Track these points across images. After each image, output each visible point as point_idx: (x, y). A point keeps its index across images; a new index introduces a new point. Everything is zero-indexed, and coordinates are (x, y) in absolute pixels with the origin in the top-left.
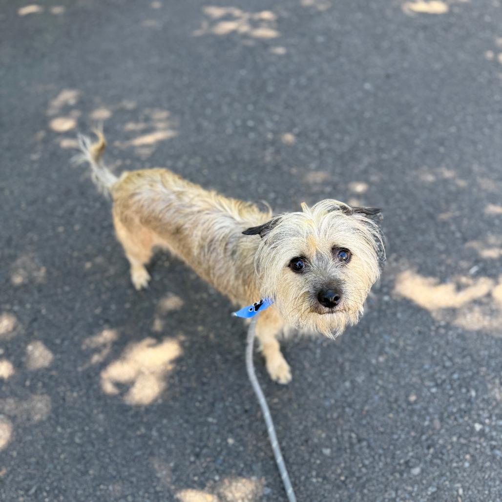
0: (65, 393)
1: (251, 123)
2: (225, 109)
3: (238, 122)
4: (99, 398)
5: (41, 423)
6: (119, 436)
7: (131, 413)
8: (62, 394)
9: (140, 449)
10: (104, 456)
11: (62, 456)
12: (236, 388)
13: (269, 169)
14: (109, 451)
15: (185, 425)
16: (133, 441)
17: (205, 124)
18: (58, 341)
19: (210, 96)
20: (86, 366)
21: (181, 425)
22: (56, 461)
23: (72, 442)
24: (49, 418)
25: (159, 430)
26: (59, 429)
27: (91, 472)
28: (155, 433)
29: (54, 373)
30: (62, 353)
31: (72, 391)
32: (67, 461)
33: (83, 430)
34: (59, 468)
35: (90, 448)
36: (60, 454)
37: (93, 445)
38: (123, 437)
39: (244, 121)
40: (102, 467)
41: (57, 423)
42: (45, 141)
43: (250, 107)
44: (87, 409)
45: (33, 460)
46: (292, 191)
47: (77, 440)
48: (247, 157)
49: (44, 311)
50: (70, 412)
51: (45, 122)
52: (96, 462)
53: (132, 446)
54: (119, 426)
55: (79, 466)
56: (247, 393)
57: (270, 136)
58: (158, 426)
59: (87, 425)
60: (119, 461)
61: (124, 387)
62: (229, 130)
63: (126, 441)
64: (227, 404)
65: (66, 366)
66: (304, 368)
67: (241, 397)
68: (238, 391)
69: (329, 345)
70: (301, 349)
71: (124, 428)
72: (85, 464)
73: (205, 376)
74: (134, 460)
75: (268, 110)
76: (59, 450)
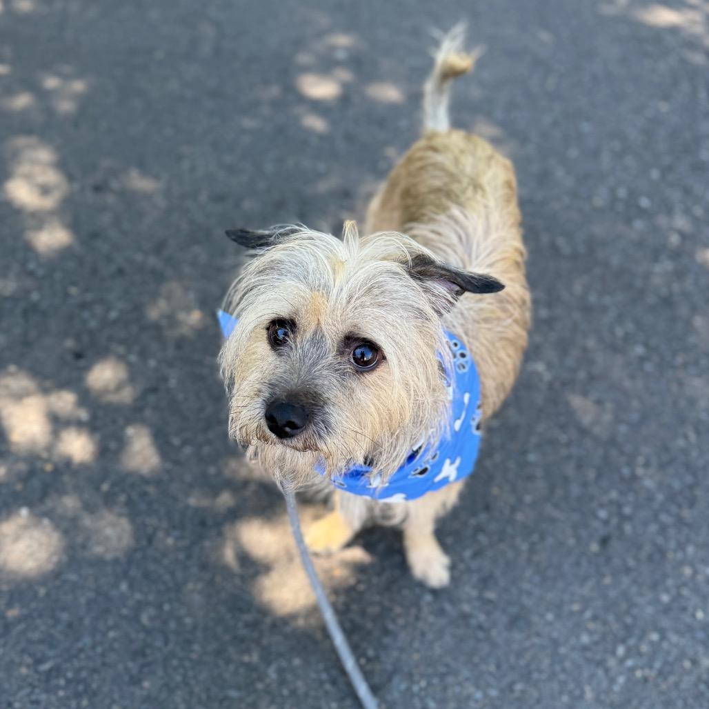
0: (156, 529)
1: (644, 202)
2: (606, 160)
3: (622, 193)
4: (204, 567)
5: (99, 562)
6: (213, 646)
7: (248, 617)
8: (150, 530)
9: (239, 688)
10: (175, 669)
11: (112, 634)
12: (442, 669)
13: (651, 299)
14: (187, 664)
15: (328, 687)
16: (232, 667)
17: (560, 173)
18: (176, 441)
19: (586, 127)
20: (205, 503)
21: (321, 683)
22: (98, 637)
23: (135, 619)
24: (116, 561)
25: (281, 671)
26: (124, 587)
27: (146, 684)
28: (272, 673)
29: (151, 490)
30: (177, 462)
31: (168, 534)
32: (116, 645)
33: (159, 607)
34: (99, 650)
35: (159, 643)
36: (110, 629)
37: (166, 642)
38: (219, 653)
39: (633, 194)
40: (166, 685)
41: (125, 574)
42: (276, 104)
43: (655, 174)
44: (179, 575)
45: (65, 616)
46: (680, 360)
47: (145, 619)
48: (616, 261)
49: (173, 383)
50: (152, 567)
51: (286, 74)
52: (160, 672)
53: (227, 676)
54: (219, 630)
55: (130, 665)
56: (457, 689)
57: (674, 239)
58: (284, 664)
59: (170, 601)
60: (197, 689)
61: (253, 567)
62: (600, 201)
63: (221, 663)
64: (415, 688)
65: (174, 488)
66: (581, 696)
67: (445, 689)
68: (442, 676)
69: (645, 680)
70: (589, 661)
71: (227, 637)
72: (143, 666)
73: (394, 621)
74: (221, 701)
75: (687, 191)
76: (111, 622)
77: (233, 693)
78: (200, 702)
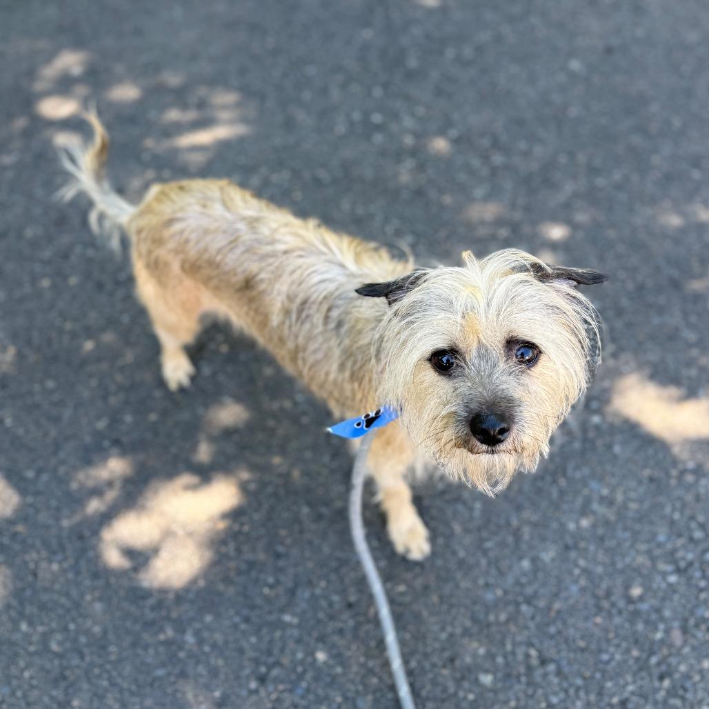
0: (37, 563)
2: (335, 93)
3: (357, 116)
4: (95, 575)
6: (128, 640)
7: (151, 601)
8: (32, 565)
9: (163, 665)
10: (99, 676)
11: (27, 674)
12: (334, 564)
14: (108, 667)
15: (243, 626)
16: (151, 651)
17: (301, 116)
18: (30, 474)
20: (77, 518)
21: (236, 626)
22: (15, 682)
23: (46, 648)
25: (197, 633)
26: (24, 627)
27: (76, 703)
28: (190, 639)
29: (20, 528)
30: (37, 493)
31: (50, 562)
32: (35, 682)
33: (66, 629)
34: (19, 694)
35: (76, 661)
36: (22, 671)
37: (82, 657)
38: (134, 645)
40: (95, 694)
41: (22, 615)
44: (74, 593)
47: (54, 647)
49: (8, 422)
50: (45, 597)
51: (28, 102)
52: (85, 686)
53: (149, 660)
54: (128, 624)
55: (54, 693)
56: (352, 575)
58: (197, 625)
59: (73, 620)
60: (125, 685)
61: (139, 557)
63: (140, 651)
64: (318, 591)
65: (43, 517)
66: (453, 534)
67: (342, 581)
68: (337, 570)
70: (447, 502)
71: (138, 627)
72: (66, 689)
73: (282, 543)
74: (151, 685)
76: (22, 664)
77: (160, 672)
78: (132, 694)
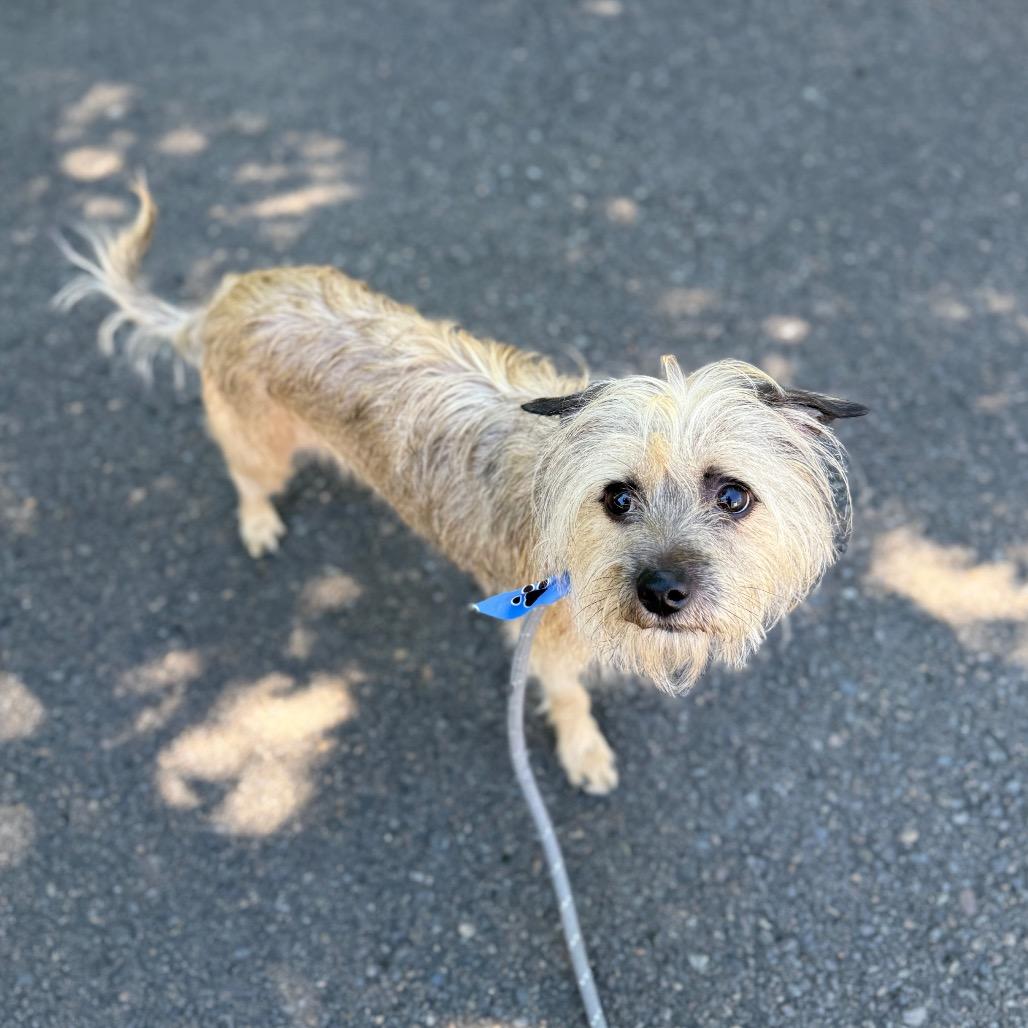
0: (68, 800)
1: (534, 173)
2: (476, 139)
3: (506, 170)
4: (150, 818)
6: (197, 908)
7: (228, 854)
8: (61, 804)
9: (246, 944)
10: (157, 959)
11: (56, 957)
12: (483, 800)
13: (576, 280)
14: (169, 946)
15: (356, 889)
16: (229, 924)
17: (428, 171)
18: (57, 676)
19: (441, 107)
20: (124, 737)
21: (346, 888)
22: (39, 967)
23: (81, 922)
24: (29, 862)
25: (292, 899)
26: (51, 890)
27: (124, 997)
28: (282, 906)
29: (44, 752)
30: (68, 703)
31: (87, 799)
32: (66, 968)
33: (110, 893)
34: (45, 984)
35: (124, 939)
36: (50, 952)
37: (133, 934)
38: (205, 915)
39: (519, 168)
40: (152, 985)
41: (48, 874)
42: (49, 201)
43: (535, 136)
44: (120, 842)
46: (627, 335)
47: (94, 918)
48: (523, 250)
49: (27, 603)
50: (80, 849)
51: (49, 156)
52: (138, 973)
53: (226, 936)
54: (196, 886)
55: (94, 983)
56: (509, 815)
57: (579, 203)
58: (293, 887)
59: (120, 880)
60: (193, 972)
61: (211, 791)
62: (484, 188)
63: (213, 924)
64: (461, 839)
65: (75, 737)
66: (649, 757)
67: (494, 823)
68: (487, 809)
69: (709, 704)
70: (641, 712)
71: (209, 891)
72: (112, 977)
73: (409, 771)
74: (230, 970)
75: (576, 143)
76: (49, 942)
78: (203, 984)
